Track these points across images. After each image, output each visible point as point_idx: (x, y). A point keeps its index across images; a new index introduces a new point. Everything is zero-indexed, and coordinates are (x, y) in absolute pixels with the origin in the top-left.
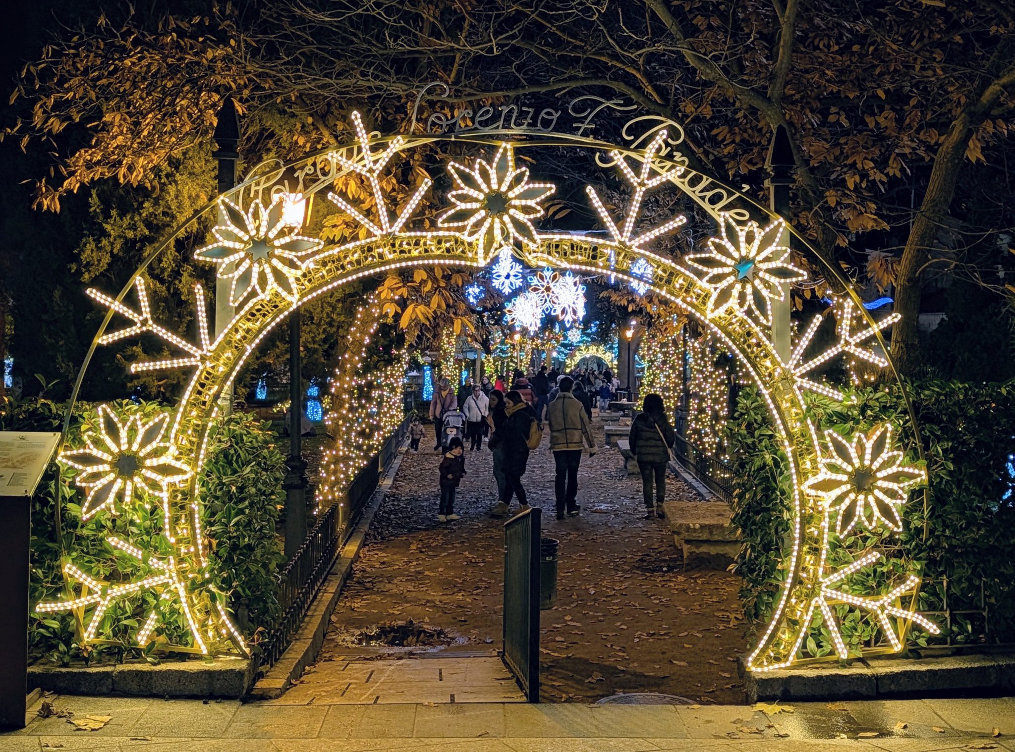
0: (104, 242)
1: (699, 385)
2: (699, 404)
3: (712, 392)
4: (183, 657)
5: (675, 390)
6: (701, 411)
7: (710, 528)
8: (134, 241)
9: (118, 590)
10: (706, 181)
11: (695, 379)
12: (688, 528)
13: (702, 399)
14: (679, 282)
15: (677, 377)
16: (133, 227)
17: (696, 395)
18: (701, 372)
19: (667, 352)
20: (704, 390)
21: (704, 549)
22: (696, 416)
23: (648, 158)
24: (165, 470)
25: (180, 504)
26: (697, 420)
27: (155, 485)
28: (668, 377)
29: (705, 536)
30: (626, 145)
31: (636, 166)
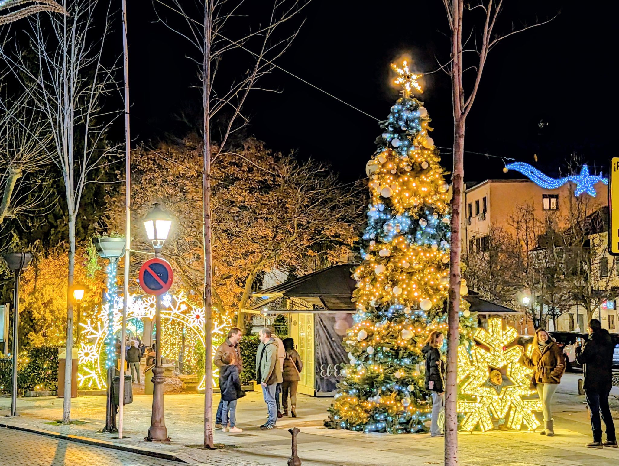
0: (24, 304)
1: (189, 342)
2: (189, 350)
3: (194, 344)
4: (96, 389)
5: (178, 344)
6: (190, 352)
7: (192, 379)
8: (32, 303)
9: (86, 377)
10: (190, 301)
11: (187, 339)
12: (186, 379)
13: (190, 347)
14: (186, 319)
15: (180, 339)
16: (32, 299)
17: (187, 346)
18: (190, 336)
19: (175, 328)
20: (191, 343)
21: (190, 385)
22: (188, 355)
23: (180, 296)
24: (93, 355)
25: (96, 362)
26: (188, 356)
27: (91, 358)
28: (175, 339)
29: (191, 381)
30: (176, 294)
31: (178, 298)
